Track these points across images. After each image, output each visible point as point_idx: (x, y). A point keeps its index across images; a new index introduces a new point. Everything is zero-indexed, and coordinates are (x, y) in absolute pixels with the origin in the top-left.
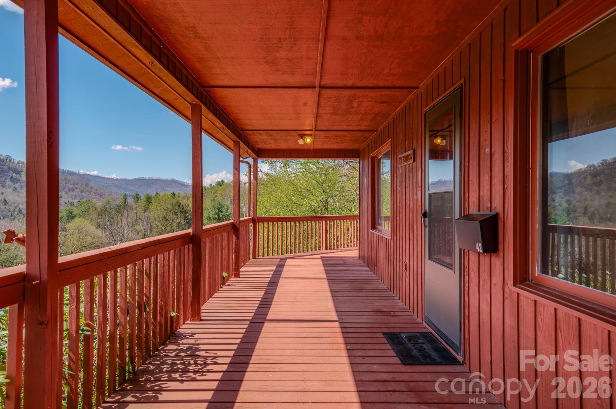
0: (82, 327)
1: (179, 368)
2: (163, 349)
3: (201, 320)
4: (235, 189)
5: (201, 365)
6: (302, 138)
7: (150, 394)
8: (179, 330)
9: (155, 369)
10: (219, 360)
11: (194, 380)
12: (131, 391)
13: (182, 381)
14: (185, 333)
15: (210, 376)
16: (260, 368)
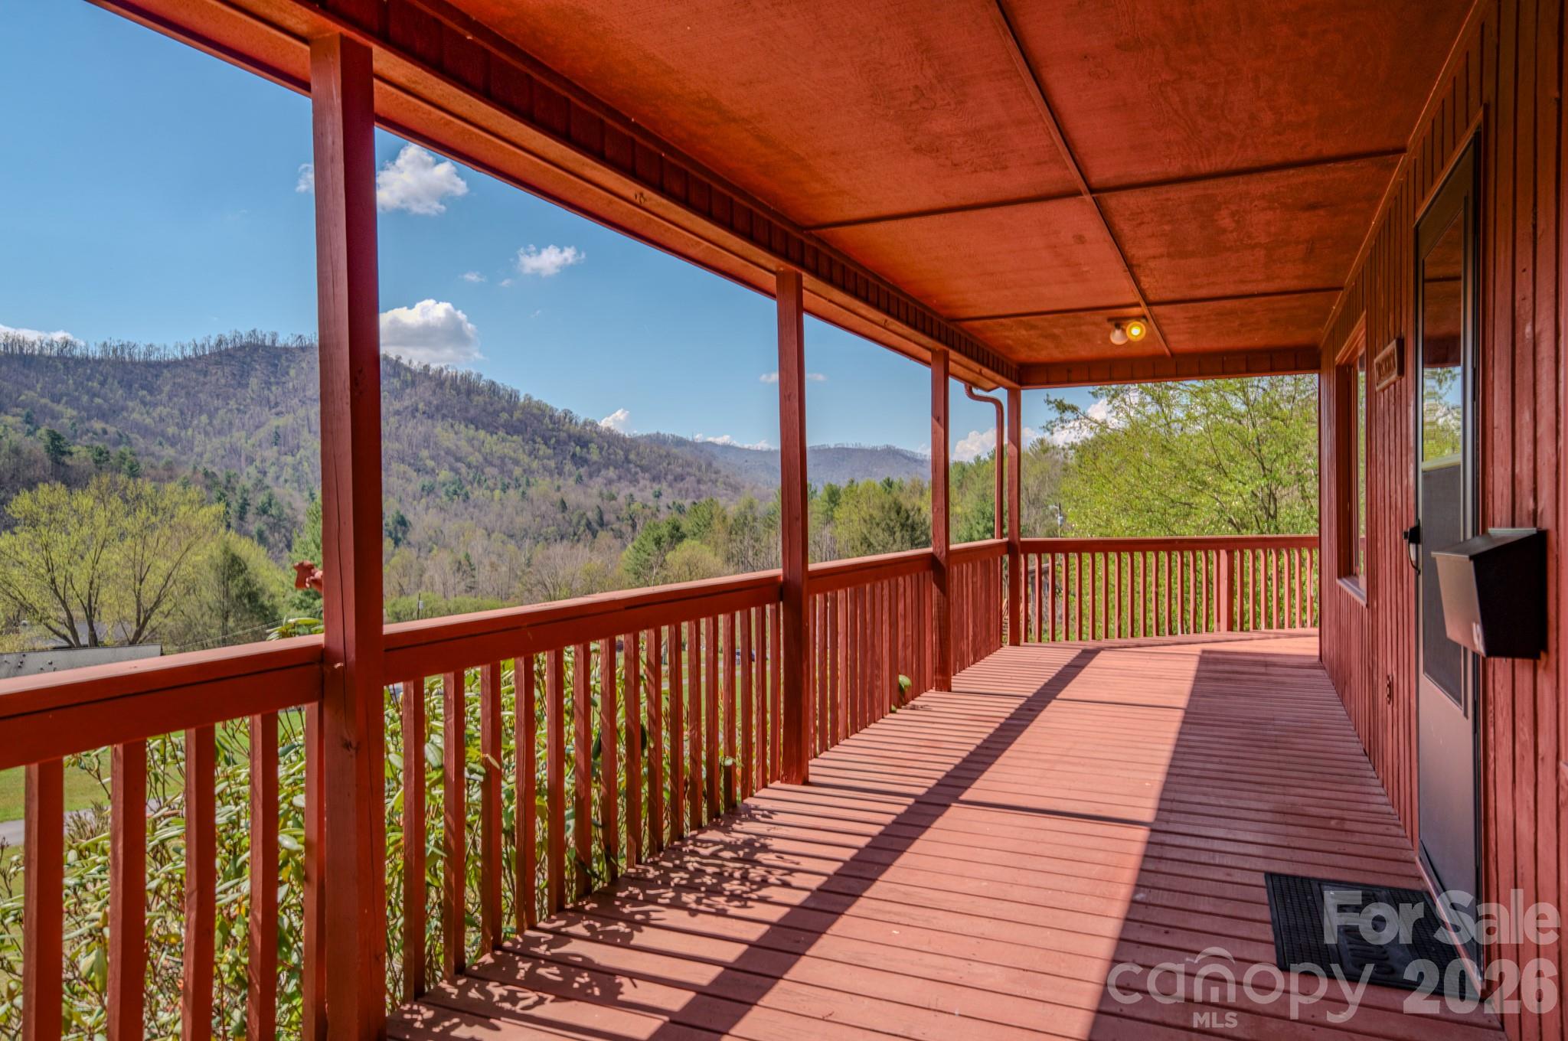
0: (471, 765)
1: (703, 884)
2: (693, 837)
3: (806, 783)
4: (935, 470)
5: (753, 882)
6: (1118, 326)
7: (622, 927)
8: (749, 801)
9: (656, 878)
10: (796, 880)
11: (722, 913)
12: (591, 914)
13: (694, 913)
14: (756, 808)
15: (759, 911)
16: (879, 911)
